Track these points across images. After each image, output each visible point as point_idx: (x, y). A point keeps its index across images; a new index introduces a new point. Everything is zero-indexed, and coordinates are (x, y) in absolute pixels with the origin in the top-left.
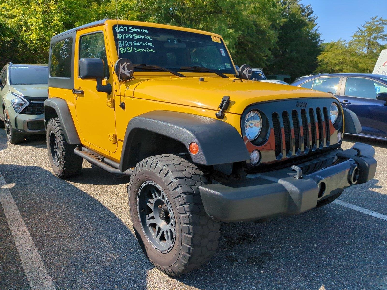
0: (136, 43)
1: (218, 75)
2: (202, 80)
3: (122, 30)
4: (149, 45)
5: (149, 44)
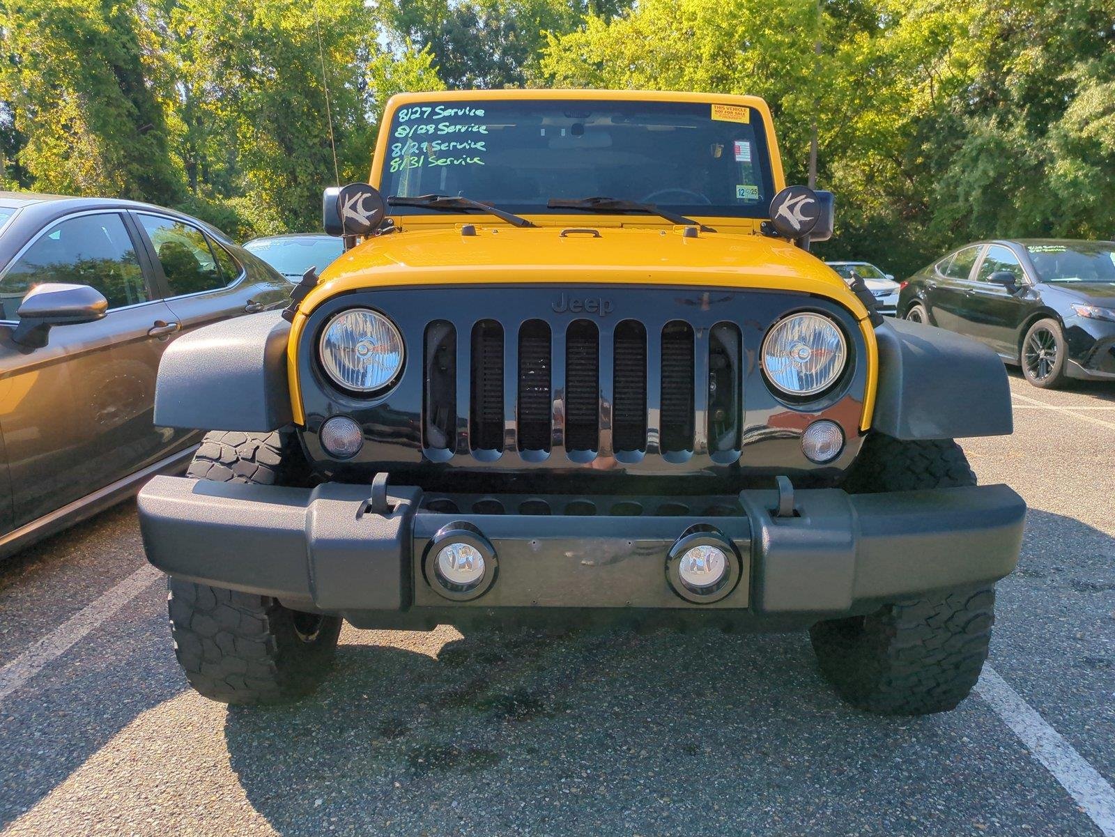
0: (440, 144)
1: (670, 222)
2: (469, 231)
3: (413, 117)
4: (473, 146)
5: (475, 144)
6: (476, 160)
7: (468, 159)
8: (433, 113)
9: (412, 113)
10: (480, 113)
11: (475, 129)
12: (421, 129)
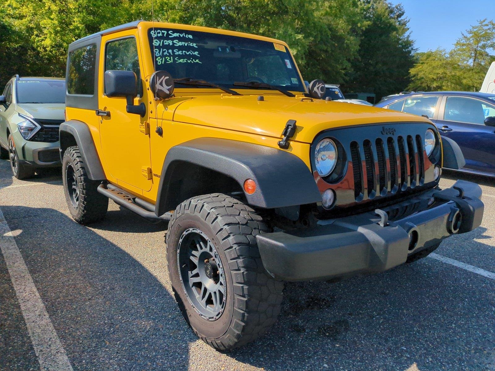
4: (194, 54)
6: (197, 61)
7: (194, 60)
8: (168, 34)
9: (158, 33)
11: (191, 45)
12: (166, 42)
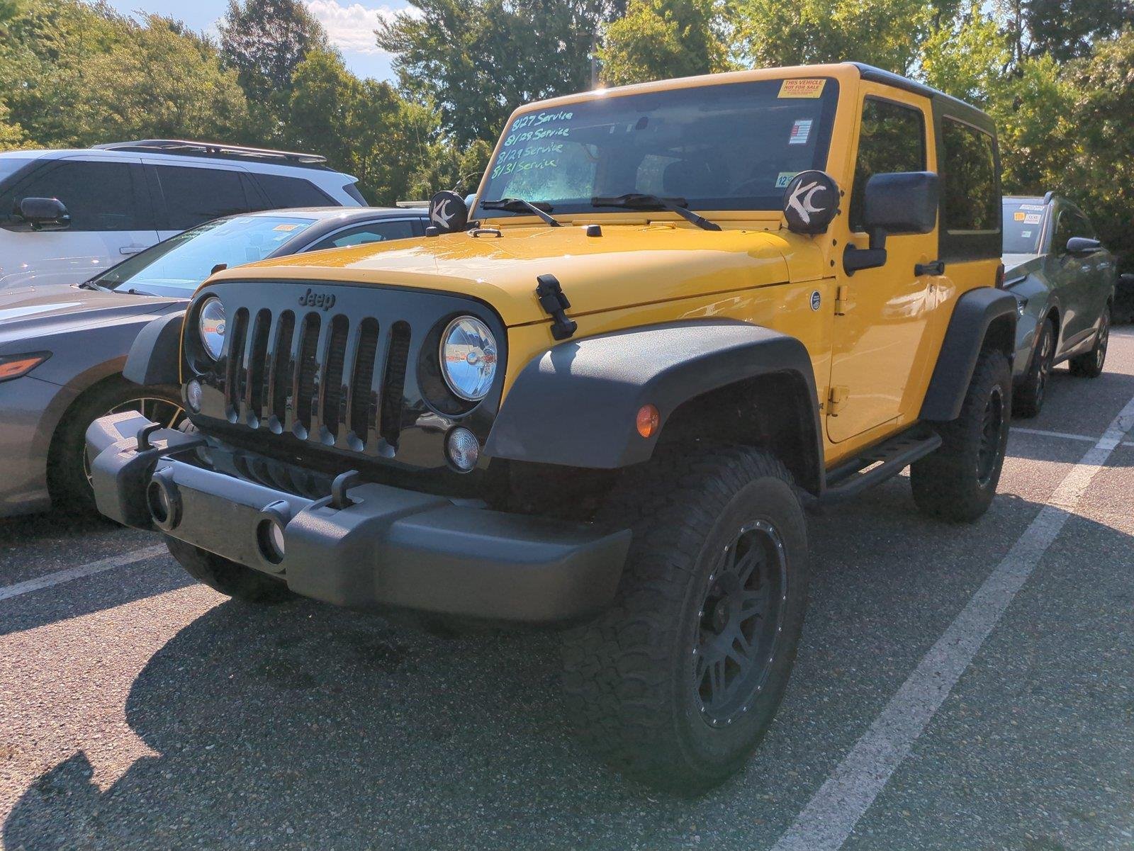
0: (531, 150)
3: (522, 125)
4: (553, 149)
5: (555, 147)
6: (551, 162)
7: (546, 162)
8: (535, 121)
9: (522, 122)
10: (569, 116)
11: (560, 133)
12: (523, 136)
